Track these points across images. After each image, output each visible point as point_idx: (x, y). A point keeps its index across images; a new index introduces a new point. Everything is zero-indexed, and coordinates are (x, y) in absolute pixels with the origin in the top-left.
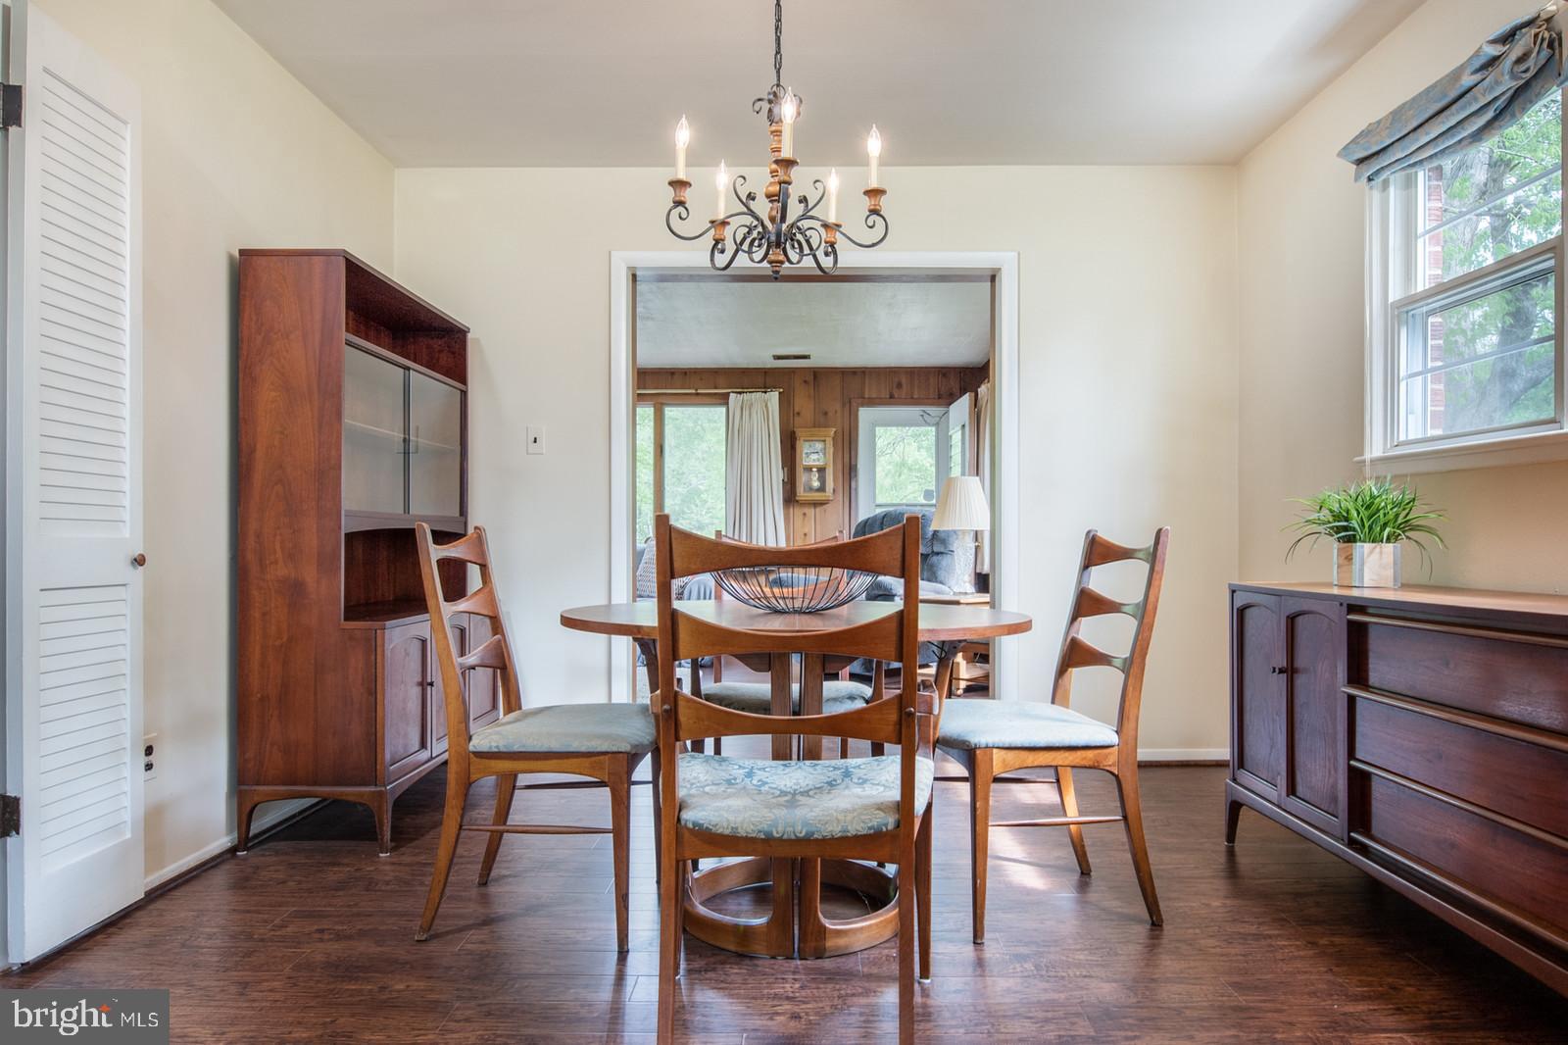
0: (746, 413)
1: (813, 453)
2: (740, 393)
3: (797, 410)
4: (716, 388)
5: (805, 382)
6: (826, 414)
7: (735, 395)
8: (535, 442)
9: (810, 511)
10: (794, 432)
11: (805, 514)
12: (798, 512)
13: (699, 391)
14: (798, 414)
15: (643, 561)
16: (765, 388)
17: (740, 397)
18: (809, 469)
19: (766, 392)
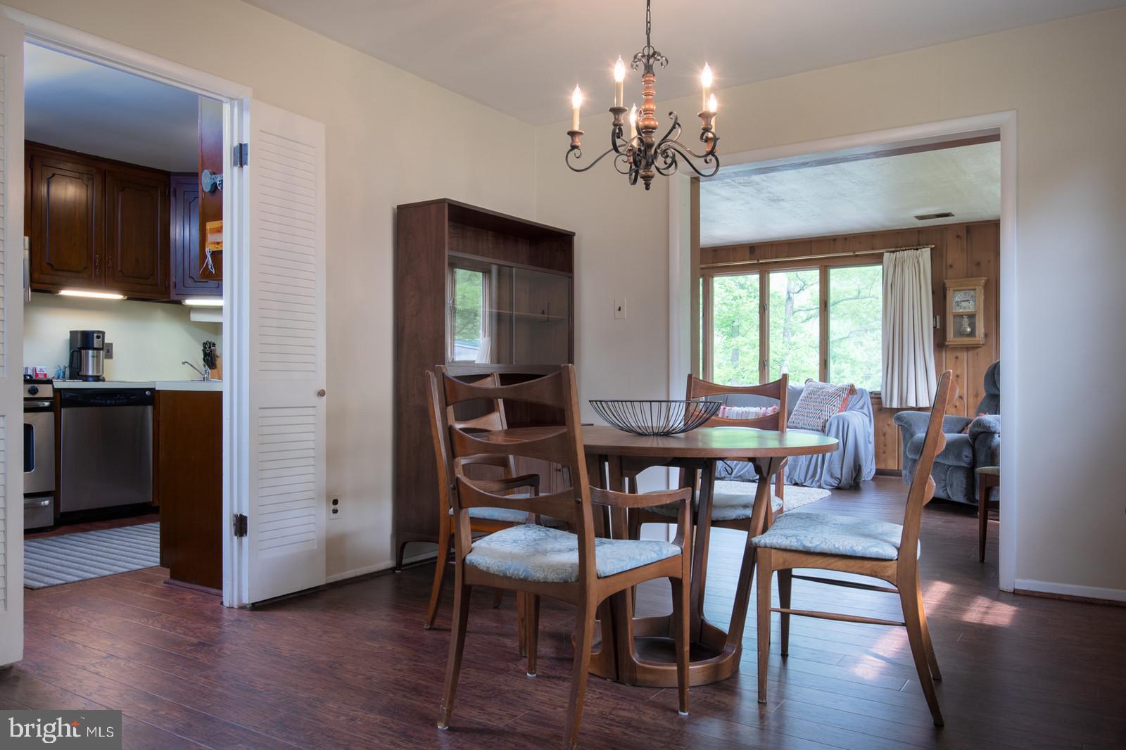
0: (899, 270)
1: (963, 302)
2: (893, 252)
3: (950, 262)
4: (873, 249)
5: (958, 236)
6: (978, 264)
7: (889, 254)
8: (619, 310)
9: (964, 356)
10: (944, 284)
11: (957, 358)
12: (948, 357)
13: (857, 253)
14: (951, 266)
15: (800, 398)
16: (917, 246)
17: (893, 255)
18: (961, 316)
19: (917, 249)
